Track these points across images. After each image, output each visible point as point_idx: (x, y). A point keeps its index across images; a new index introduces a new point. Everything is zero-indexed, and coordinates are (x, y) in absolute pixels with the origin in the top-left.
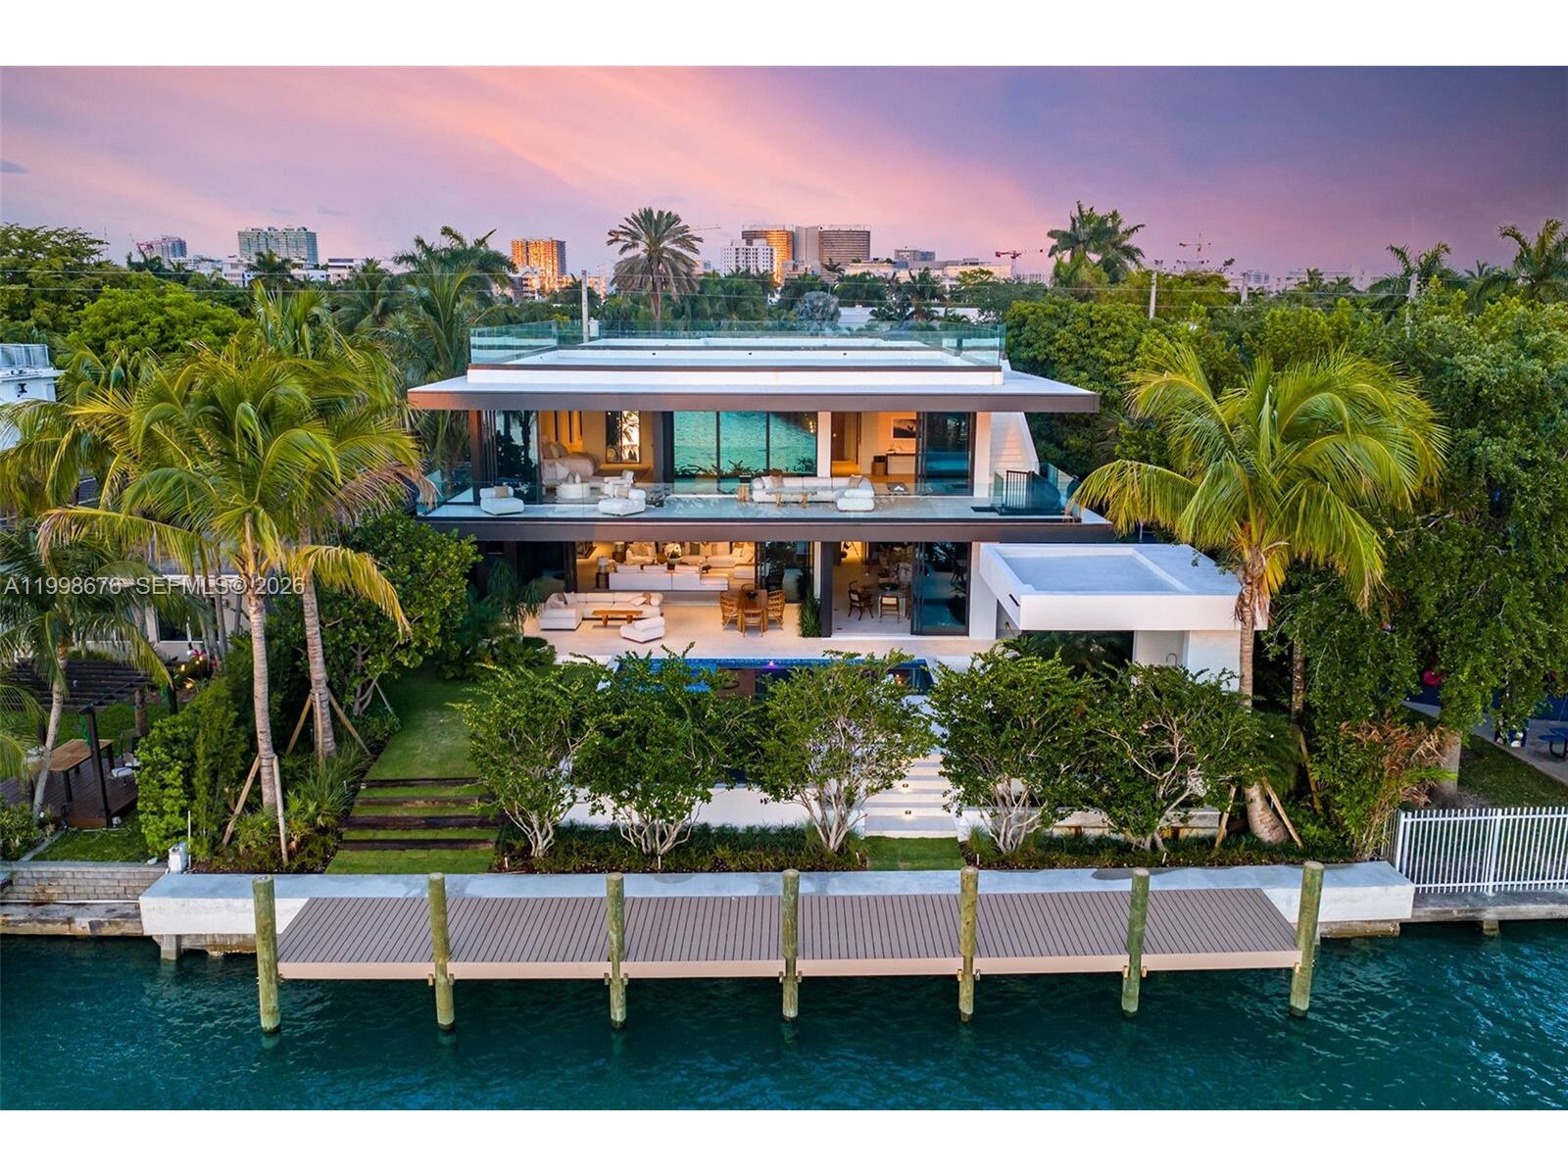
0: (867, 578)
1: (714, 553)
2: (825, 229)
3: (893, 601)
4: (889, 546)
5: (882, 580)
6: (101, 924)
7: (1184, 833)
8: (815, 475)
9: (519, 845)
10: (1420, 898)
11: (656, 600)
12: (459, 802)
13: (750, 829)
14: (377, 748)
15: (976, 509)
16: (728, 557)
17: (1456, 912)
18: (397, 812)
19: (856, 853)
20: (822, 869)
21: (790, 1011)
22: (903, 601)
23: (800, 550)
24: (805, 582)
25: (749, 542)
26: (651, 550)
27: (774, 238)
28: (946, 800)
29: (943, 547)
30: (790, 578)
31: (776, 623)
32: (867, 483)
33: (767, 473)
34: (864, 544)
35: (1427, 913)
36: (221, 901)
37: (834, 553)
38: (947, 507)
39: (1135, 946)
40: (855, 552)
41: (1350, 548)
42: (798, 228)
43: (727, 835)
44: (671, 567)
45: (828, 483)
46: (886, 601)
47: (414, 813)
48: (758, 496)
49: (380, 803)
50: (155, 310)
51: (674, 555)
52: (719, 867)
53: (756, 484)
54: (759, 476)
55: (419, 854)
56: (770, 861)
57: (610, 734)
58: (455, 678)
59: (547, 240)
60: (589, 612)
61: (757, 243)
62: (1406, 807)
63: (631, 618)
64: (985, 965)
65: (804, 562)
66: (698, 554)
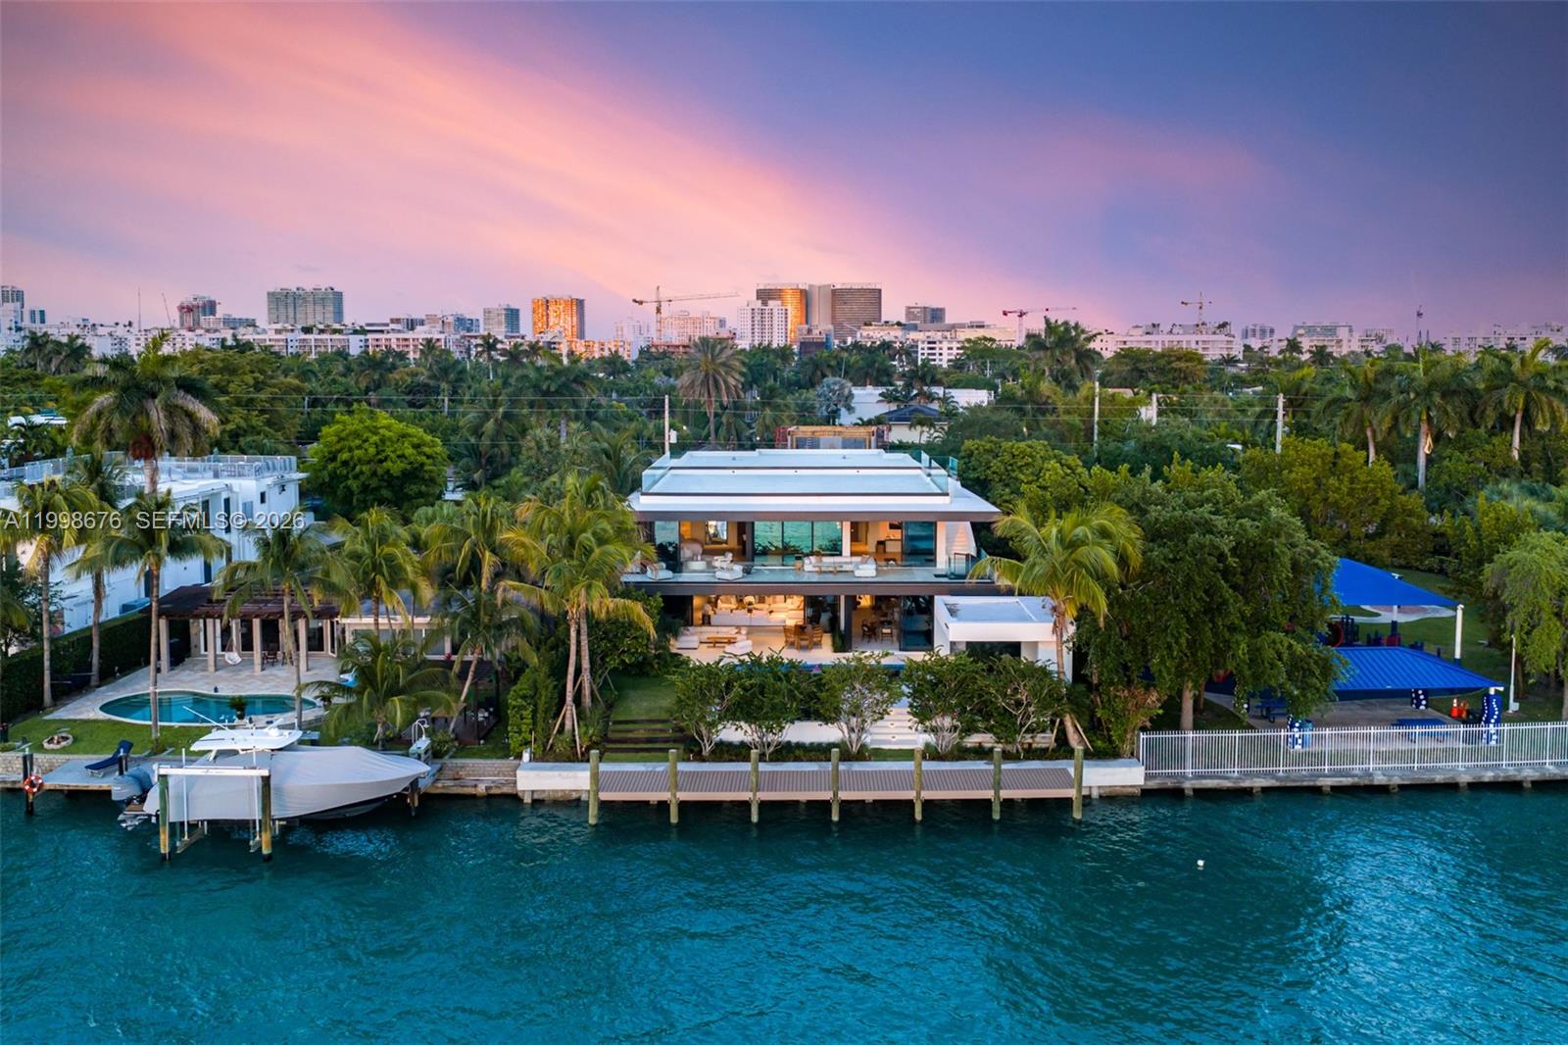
0: (872, 618)
1: (775, 602)
2: (838, 287)
3: (889, 631)
4: (888, 598)
5: (883, 619)
6: (490, 788)
7: (1034, 746)
8: (840, 555)
9: (696, 749)
10: (1148, 777)
11: (744, 631)
12: (661, 731)
13: (812, 744)
14: (610, 706)
15: (936, 576)
16: (784, 605)
17: (1170, 783)
18: (630, 735)
19: (863, 754)
20: (849, 760)
21: (835, 818)
22: (895, 632)
23: (830, 600)
24: (834, 620)
25: (797, 595)
26: (733, 600)
27: (788, 297)
28: (910, 724)
29: (924, 598)
30: (825, 618)
31: (818, 645)
32: (872, 560)
33: (812, 553)
34: (872, 597)
35: (1153, 784)
36: (557, 773)
37: (852, 602)
38: (921, 574)
39: (997, 786)
40: (866, 601)
41: (1094, 598)
42: (811, 286)
43: (799, 746)
44: (750, 611)
45: (848, 560)
46: (884, 631)
47: (640, 736)
48: (808, 568)
49: (620, 731)
50: (371, 431)
51: (750, 604)
52: (797, 759)
53: (806, 561)
54: (807, 555)
55: (646, 754)
56: (823, 757)
57: (745, 689)
58: (636, 675)
59: (567, 298)
60: (704, 638)
61: (772, 304)
62: (1144, 729)
63: (731, 642)
64: (927, 795)
65: (834, 608)
66: (764, 602)
